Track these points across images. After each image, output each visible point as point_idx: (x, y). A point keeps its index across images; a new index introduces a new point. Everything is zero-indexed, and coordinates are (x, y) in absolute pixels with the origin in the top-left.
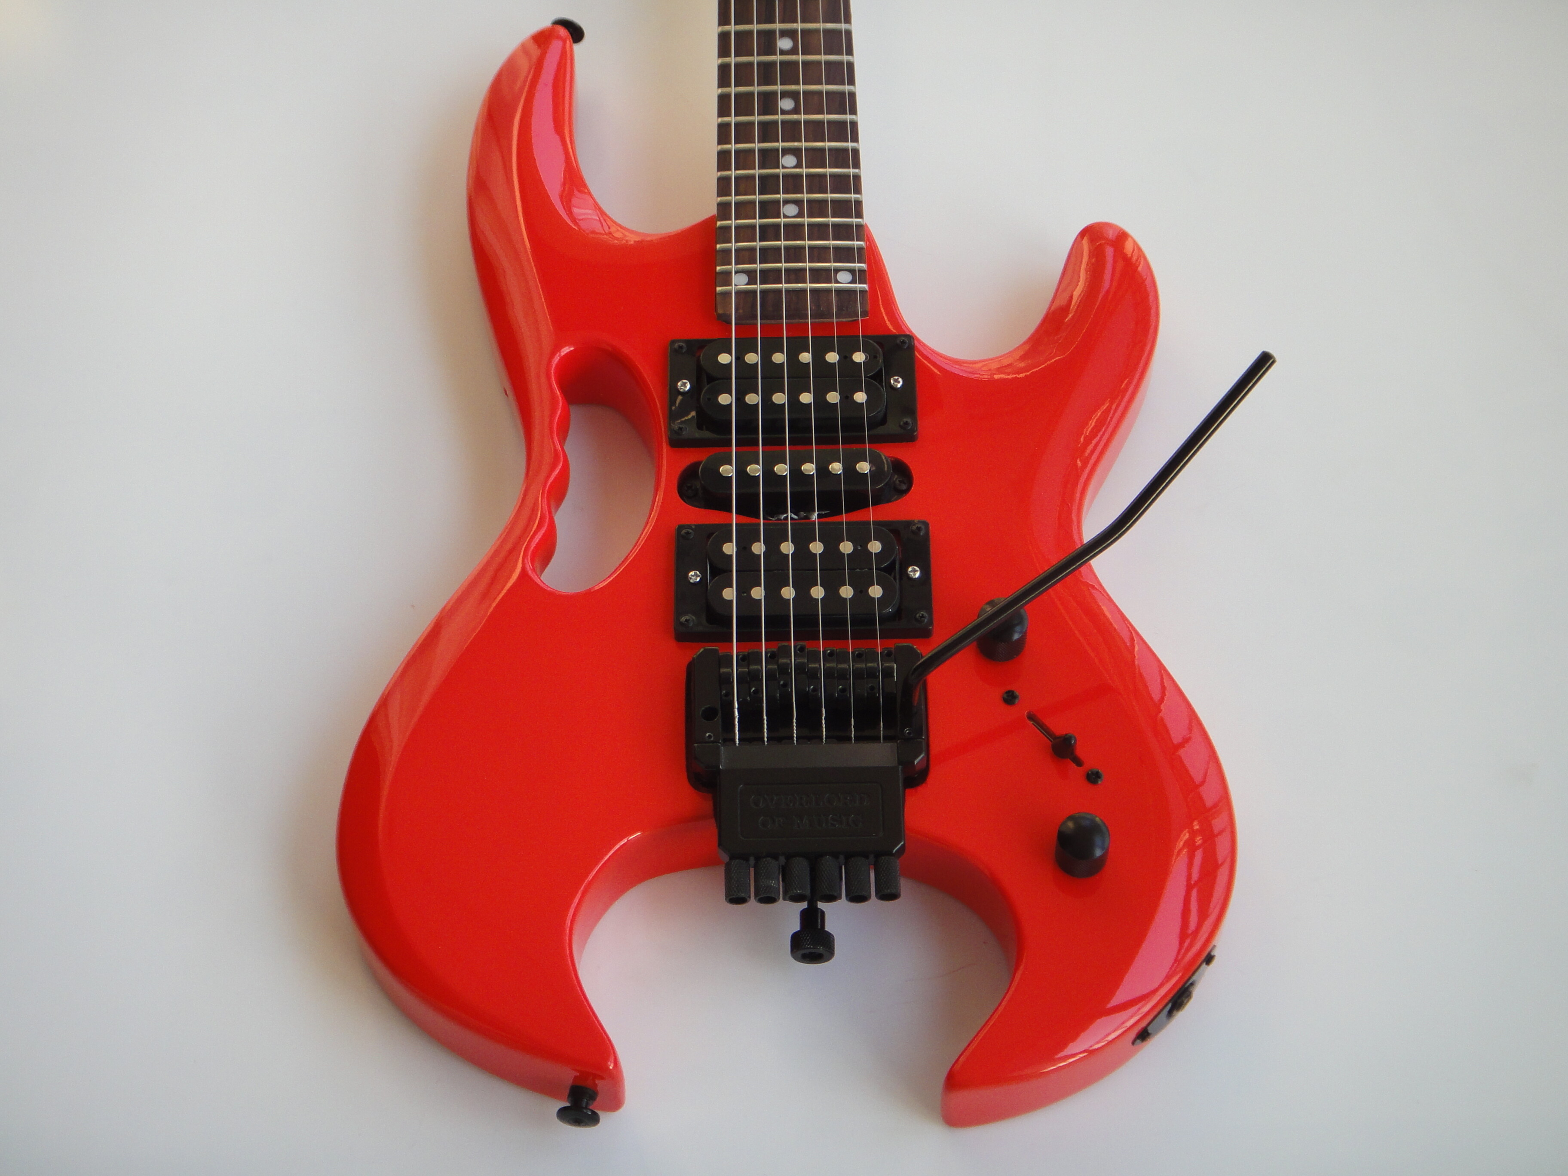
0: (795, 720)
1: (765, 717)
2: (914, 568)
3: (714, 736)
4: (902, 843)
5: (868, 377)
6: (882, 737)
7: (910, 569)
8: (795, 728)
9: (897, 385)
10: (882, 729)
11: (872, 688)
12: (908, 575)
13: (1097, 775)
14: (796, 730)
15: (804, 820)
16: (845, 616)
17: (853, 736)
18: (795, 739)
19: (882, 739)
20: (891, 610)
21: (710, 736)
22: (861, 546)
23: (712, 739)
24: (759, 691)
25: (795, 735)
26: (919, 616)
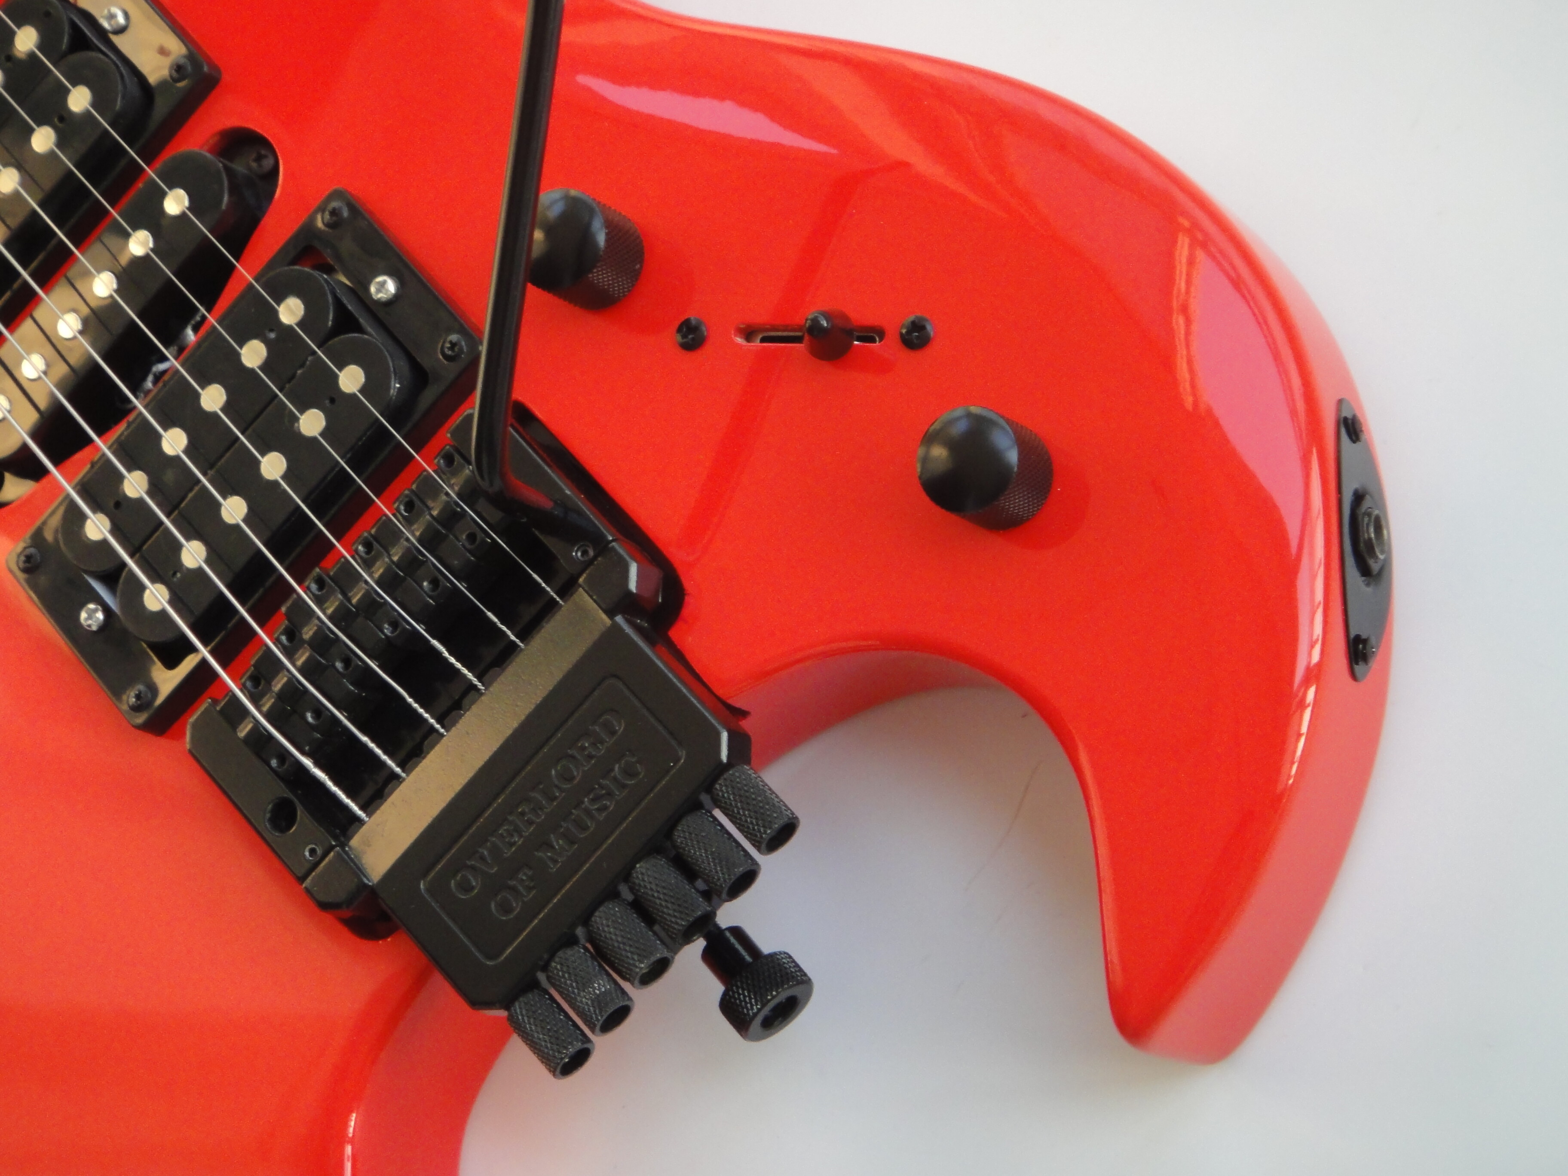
0: (410, 700)
1: (365, 739)
2: (379, 283)
3: (316, 844)
4: (725, 736)
5: (64, 55)
6: (555, 596)
7: (373, 289)
8: (421, 711)
9: (117, 22)
10: (544, 585)
11: (472, 537)
12: (378, 303)
13: (917, 327)
14: (427, 712)
15: (555, 844)
16: (337, 469)
17: (513, 638)
18: (438, 726)
19: (558, 599)
20: (398, 385)
21: (313, 852)
22: (271, 330)
23: (319, 852)
24: (319, 710)
25: (432, 721)
26: (449, 349)
